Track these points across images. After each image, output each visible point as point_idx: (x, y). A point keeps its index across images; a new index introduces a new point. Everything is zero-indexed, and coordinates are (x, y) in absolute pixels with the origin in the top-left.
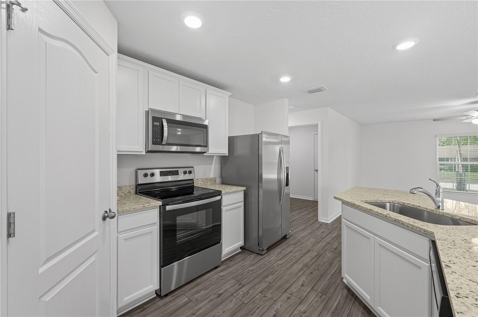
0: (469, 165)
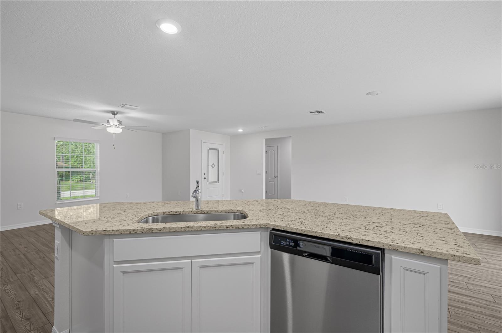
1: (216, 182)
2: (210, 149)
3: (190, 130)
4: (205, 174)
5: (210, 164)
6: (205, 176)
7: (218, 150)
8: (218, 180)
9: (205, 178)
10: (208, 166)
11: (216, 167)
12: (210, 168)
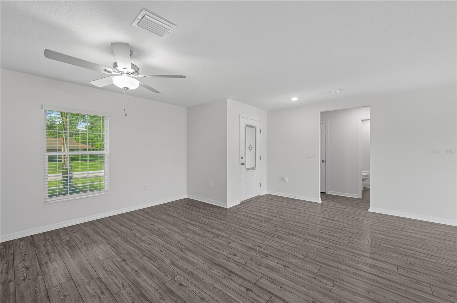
0: (88, 156)
1: (252, 169)
2: (248, 126)
3: (227, 99)
4: (242, 158)
5: (248, 146)
6: (243, 161)
7: (255, 128)
8: (256, 166)
9: (242, 164)
10: (246, 148)
11: (253, 150)
12: (247, 149)
